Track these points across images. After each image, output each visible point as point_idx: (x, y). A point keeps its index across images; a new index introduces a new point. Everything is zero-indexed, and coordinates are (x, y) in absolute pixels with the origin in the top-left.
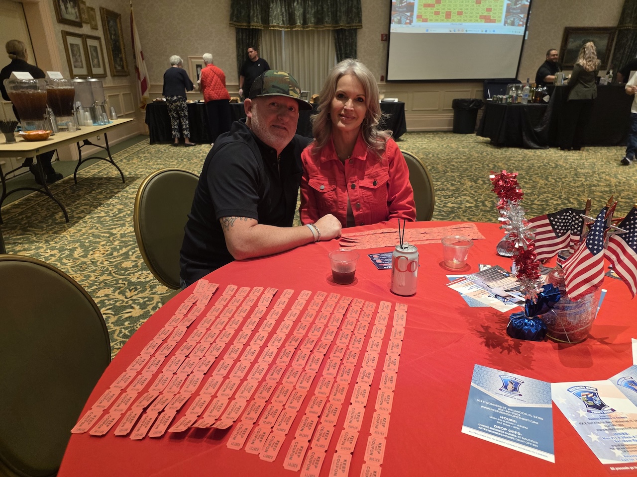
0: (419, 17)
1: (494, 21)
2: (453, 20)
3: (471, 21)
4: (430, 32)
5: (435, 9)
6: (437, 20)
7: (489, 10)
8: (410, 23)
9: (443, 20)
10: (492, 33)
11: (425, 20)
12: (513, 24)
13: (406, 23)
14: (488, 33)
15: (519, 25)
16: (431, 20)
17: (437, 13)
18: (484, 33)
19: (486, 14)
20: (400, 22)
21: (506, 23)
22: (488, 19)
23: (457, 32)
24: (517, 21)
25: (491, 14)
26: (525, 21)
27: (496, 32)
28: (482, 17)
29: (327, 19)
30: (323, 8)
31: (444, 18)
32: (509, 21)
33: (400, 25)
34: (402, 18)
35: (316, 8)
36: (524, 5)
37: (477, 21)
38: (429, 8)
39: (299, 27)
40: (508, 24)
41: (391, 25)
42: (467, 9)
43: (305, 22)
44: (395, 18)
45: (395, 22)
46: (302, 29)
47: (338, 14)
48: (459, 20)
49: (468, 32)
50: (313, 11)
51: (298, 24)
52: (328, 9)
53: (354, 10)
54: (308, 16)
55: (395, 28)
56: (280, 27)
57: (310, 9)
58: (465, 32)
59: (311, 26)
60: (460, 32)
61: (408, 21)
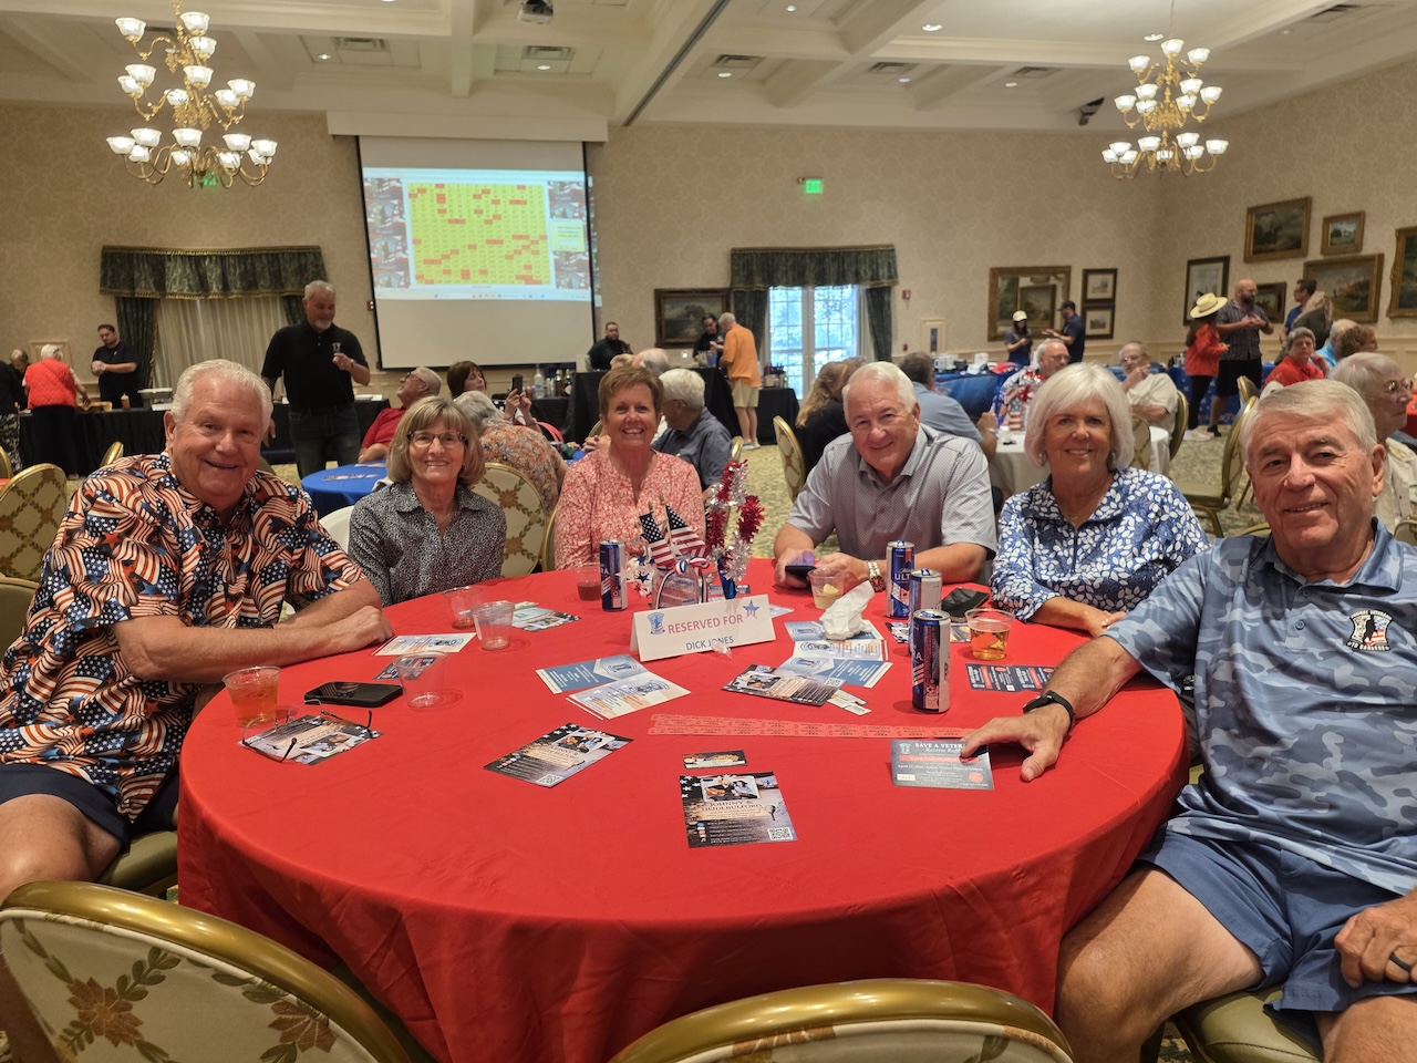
0: (419, 277)
1: (539, 283)
2: (475, 282)
3: (503, 282)
4: (440, 298)
5: (442, 267)
6: (449, 282)
7: (528, 267)
8: (407, 285)
9: (457, 282)
10: (540, 298)
11: (430, 282)
12: (570, 286)
13: (399, 286)
14: (534, 298)
15: (580, 288)
16: (440, 282)
17: (447, 272)
18: (527, 298)
19: (524, 273)
20: (389, 284)
21: (558, 285)
22: (529, 280)
23: (484, 298)
24: (575, 282)
25: (533, 272)
26: (588, 281)
27: (546, 298)
28: (519, 277)
29: (262, 282)
30: (254, 268)
31: (459, 279)
32: (563, 282)
33: (390, 289)
34: (393, 280)
35: (243, 267)
36: (581, 260)
37: (513, 282)
38: (433, 266)
39: (215, 294)
40: (563, 286)
41: (376, 289)
42: (494, 267)
43: (226, 288)
44: (379, 278)
45: (382, 286)
46: (221, 297)
47: (283, 274)
48: (485, 282)
49: (502, 298)
50: (238, 271)
51: (215, 289)
52: (263, 269)
53: (311, 268)
54: (230, 278)
55: (381, 293)
56: (184, 295)
57: (232, 270)
58: (497, 298)
59: (235, 293)
60: (489, 298)
61: (402, 283)
